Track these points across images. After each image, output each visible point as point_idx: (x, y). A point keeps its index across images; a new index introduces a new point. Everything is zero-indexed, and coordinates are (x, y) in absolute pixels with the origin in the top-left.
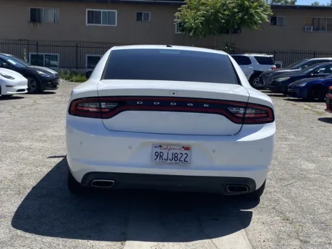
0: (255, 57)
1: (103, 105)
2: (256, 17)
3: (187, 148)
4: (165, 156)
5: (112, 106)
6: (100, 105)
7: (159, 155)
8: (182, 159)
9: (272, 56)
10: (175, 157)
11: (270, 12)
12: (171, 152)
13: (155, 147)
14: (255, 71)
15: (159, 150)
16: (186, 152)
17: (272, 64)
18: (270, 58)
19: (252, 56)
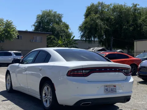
0: (14, 53)
1: (84, 71)
2: (13, 35)
3: (115, 86)
4: (109, 90)
5: (88, 71)
6: (83, 71)
7: (107, 90)
8: (114, 90)
9: (21, 52)
10: (112, 90)
11: (18, 34)
12: (110, 88)
13: (105, 87)
14: (14, 59)
15: (106, 88)
16: (115, 87)
17: (21, 55)
18: (20, 53)
19: (12, 52)
